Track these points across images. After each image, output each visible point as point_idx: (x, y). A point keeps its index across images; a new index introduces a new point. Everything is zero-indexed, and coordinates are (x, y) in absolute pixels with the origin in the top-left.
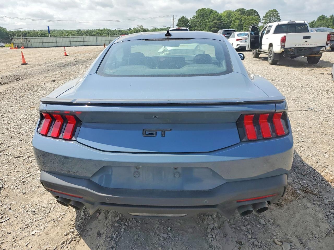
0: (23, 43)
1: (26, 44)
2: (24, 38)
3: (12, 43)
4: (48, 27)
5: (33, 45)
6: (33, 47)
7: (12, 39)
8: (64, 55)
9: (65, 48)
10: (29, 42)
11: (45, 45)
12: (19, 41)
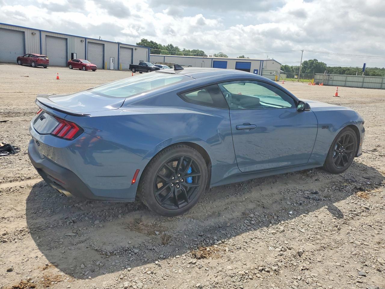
0: (324, 80)
1: (327, 81)
2: (327, 74)
3: (314, 78)
4: (365, 64)
5: (334, 83)
6: (333, 84)
7: (315, 74)
8: (335, 96)
9: (337, 88)
10: (331, 79)
11: (348, 84)
12: (321, 77)
